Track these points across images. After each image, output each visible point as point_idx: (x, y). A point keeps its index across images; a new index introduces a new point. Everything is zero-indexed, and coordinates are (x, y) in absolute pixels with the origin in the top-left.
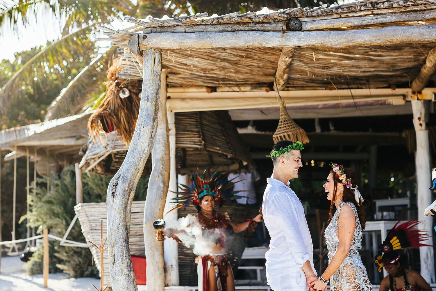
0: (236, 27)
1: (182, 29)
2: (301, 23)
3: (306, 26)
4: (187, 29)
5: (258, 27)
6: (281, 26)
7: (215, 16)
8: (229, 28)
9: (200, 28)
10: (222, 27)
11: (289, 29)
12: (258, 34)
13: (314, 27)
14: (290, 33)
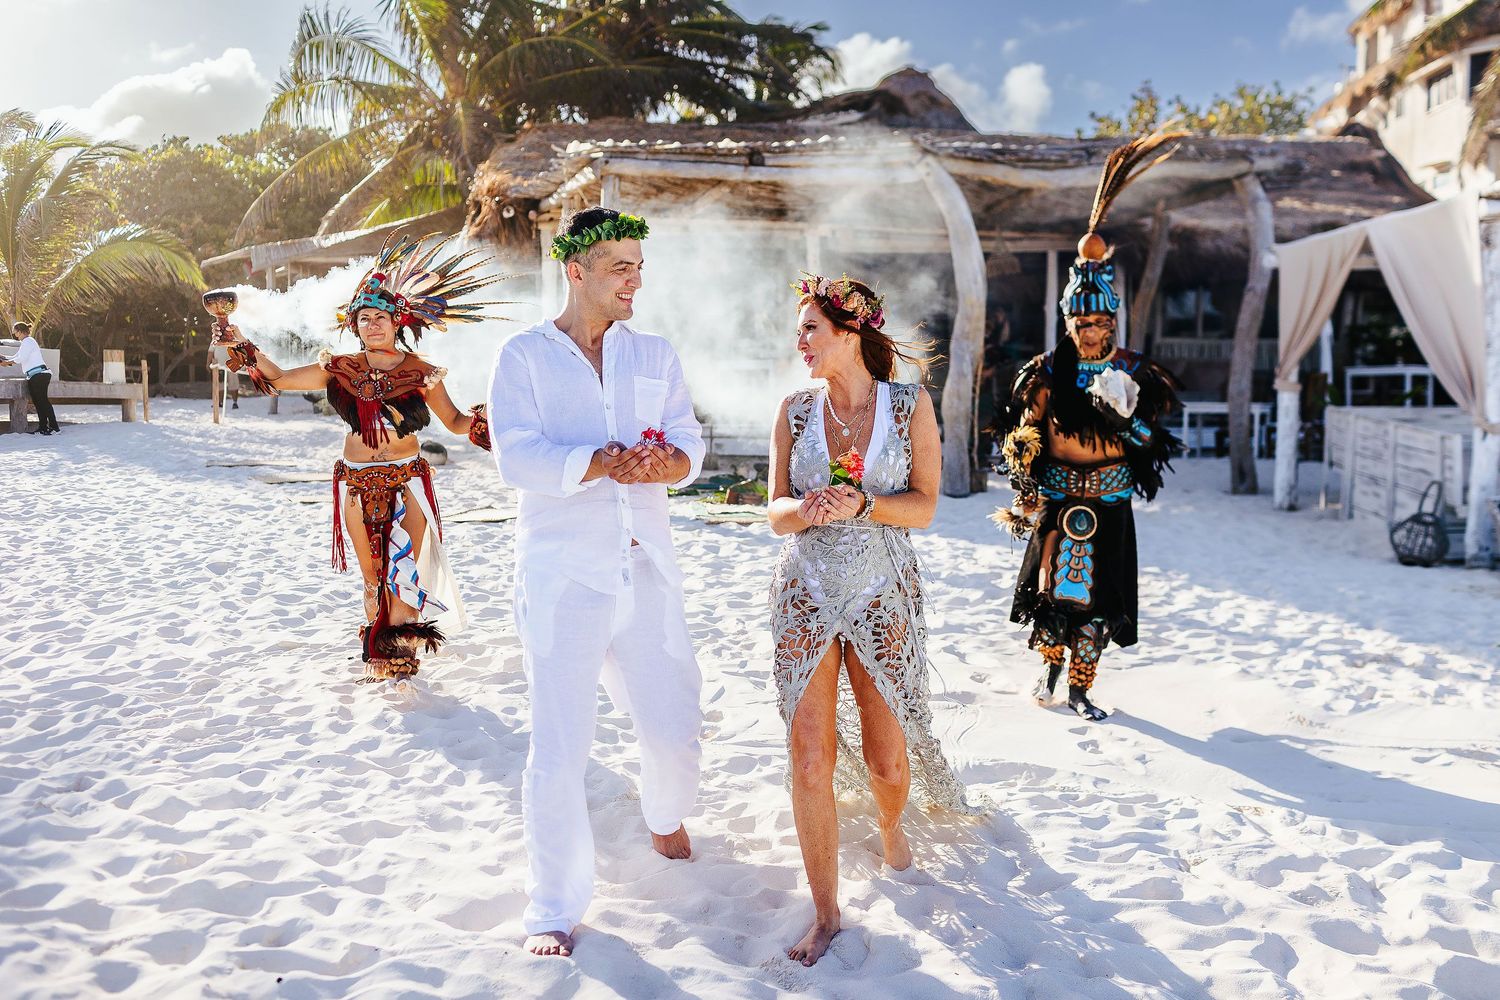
0: (698, 158)
1: (644, 156)
2: (763, 158)
3: (769, 162)
4: (650, 157)
5: (722, 159)
6: (744, 160)
7: (676, 145)
8: (692, 158)
9: (662, 157)
10: (684, 157)
11: (752, 163)
12: (720, 166)
13: (776, 162)
14: (752, 168)
